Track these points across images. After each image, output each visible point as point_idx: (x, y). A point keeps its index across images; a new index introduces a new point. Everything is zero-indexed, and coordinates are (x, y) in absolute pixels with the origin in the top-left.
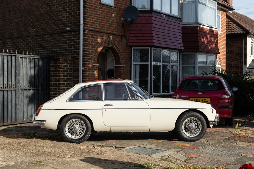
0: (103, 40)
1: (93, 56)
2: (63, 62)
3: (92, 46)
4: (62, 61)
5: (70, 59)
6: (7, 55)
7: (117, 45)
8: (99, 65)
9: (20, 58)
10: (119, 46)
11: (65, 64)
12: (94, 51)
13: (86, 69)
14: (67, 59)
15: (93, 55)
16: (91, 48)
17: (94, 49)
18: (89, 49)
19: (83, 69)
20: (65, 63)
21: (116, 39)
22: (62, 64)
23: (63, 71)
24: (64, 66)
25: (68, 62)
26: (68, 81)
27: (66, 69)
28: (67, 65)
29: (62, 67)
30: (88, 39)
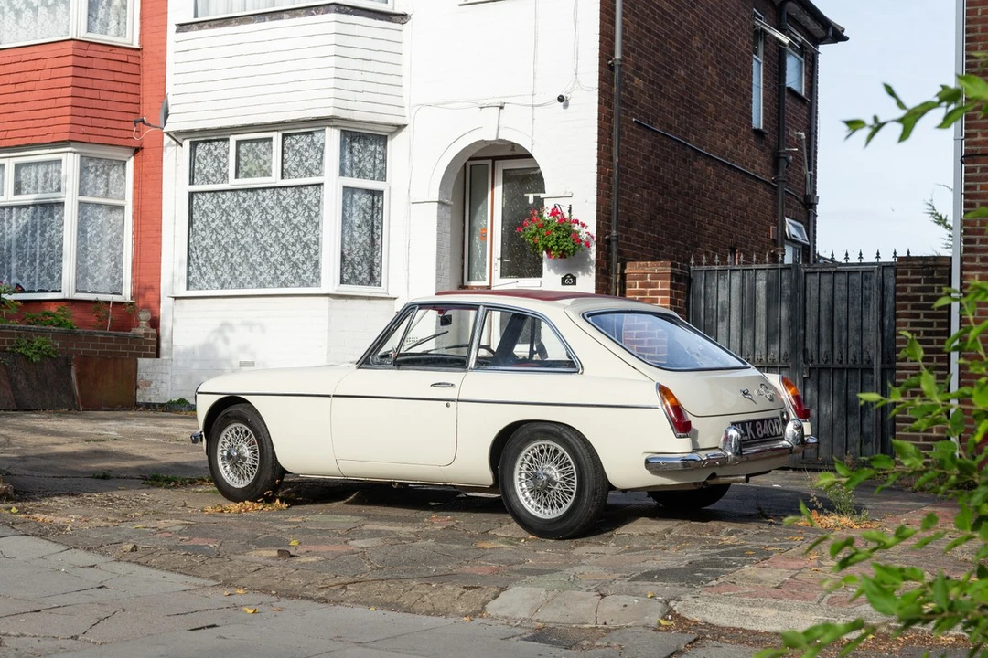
2: (909, 276)
4: (907, 274)
9: (806, 273)
11: (920, 283)
14: (926, 266)
20: (918, 281)
22: (905, 285)
23: (909, 307)
24: (914, 290)
25: (932, 274)
26: (935, 341)
27: (925, 300)
28: (930, 285)
29: (904, 294)
30: (978, 189)
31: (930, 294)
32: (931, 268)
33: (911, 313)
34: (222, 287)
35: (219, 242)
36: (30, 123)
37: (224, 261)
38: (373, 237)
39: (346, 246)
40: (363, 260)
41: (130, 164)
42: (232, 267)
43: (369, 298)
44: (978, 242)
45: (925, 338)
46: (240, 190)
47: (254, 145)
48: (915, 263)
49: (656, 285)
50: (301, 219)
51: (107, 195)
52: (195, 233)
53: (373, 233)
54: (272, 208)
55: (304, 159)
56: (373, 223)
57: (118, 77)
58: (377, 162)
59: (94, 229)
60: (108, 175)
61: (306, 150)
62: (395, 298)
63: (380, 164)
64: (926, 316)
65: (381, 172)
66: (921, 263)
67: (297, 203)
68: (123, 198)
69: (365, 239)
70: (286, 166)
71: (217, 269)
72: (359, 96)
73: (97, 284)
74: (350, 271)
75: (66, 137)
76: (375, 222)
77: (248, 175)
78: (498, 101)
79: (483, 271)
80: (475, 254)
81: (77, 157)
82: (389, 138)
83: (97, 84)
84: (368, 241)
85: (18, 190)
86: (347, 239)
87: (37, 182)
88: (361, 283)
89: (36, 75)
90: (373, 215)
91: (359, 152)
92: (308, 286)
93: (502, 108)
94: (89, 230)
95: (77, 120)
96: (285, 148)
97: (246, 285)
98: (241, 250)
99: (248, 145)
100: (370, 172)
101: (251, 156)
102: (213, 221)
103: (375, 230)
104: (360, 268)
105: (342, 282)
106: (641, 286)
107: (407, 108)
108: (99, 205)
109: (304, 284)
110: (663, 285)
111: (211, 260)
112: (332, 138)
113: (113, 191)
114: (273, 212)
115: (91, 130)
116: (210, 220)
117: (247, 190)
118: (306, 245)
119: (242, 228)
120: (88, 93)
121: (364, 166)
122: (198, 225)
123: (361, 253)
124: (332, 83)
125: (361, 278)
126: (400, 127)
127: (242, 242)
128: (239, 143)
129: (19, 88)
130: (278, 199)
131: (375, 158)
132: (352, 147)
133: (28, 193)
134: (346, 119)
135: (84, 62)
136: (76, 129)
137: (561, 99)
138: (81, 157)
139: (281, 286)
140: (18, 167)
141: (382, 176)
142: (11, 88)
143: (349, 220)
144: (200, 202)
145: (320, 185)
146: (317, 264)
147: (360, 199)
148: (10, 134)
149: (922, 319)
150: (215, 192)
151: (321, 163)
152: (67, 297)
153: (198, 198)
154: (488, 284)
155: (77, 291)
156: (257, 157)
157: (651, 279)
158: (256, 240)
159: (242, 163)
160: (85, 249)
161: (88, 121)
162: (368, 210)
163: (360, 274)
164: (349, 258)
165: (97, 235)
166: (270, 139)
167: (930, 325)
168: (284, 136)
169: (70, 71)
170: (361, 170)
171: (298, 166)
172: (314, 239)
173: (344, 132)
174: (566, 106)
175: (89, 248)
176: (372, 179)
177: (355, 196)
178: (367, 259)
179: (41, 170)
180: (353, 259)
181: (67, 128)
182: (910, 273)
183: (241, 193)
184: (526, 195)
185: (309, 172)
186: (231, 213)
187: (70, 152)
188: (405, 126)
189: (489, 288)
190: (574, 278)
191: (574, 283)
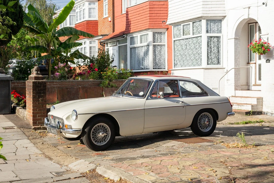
34: (182, 67)
35: (180, 54)
36: (141, 25)
37: (181, 60)
38: (218, 50)
39: (209, 54)
40: (215, 57)
41: (166, 33)
42: (183, 61)
43: (216, 69)
46: (184, 39)
47: (187, 26)
50: (197, 47)
51: (160, 42)
52: (175, 52)
53: (218, 49)
54: (191, 44)
55: (198, 29)
56: (218, 46)
57: (162, 9)
58: (219, 27)
59: (157, 52)
60: (161, 36)
61: (198, 26)
62: (225, 68)
63: (220, 28)
65: (220, 31)
67: (197, 42)
68: (165, 42)
69: (216, 51)
70: (194, 31)
71: (180, 62)
72: (210, 9)
73: (159, 66)
74: (210, 61)
75: (147, 28)
76: (219, 46)
77: (186, 35)
78: (247, 6)
79: (254, 58)
81: (152, 33)
82: (222, 20)
83: (156, 12)
84: (217, 52)
85: (141, 42)
86: (209, 52)
87: (144, 40)
88: (214, 64)
89: (142, 12)
90: (218, 44)
91: (212, 25)
92: (200, 66)
93: (249, 8)
94: (156, 52)
95: (151, 23)
96: (194, 26)
97: (186, 66)
98: (185, 56)
99: (186, 26)
100: (216, 31)
101: (186, 29)
102: (179, 48)
103: (219, 48)
104: (214, 60)
105: (208, 64)
107: (226, 11)
108: (159, 45)
109: (199, 65)
111: (179, 59)
112: (204, 22)
113: (162, 41)
114: (191, 45)
115: (154, 25)
116: (178, 48)
117: (186, 39)
118: (199, 54)
119: (185, 50)
120: (153, 15)
121: (215, 29)
122: (176, 49)
123: (214, 55)
124: (202, 6)
125: (214, 63)
126: (225, 17)
127: (185, 54)
128: (183, 26)
129: (139, 15)
130: (193, 41)
131: (218, 26)
132: (211, 24)
133: (143, 43)
134: (207, 17)
135: (152, 7)
136: (150, 25)
137: (264, 4)
138: (153, 32)
139: (193, 66)
140: (141, 36)
141: (220, 32)
142: (138, 16)
143: (210, 46)
144: (176, 43)
145: (201, 36)
146: (201, 60)
147: (213, 39)
148: (138, 28)
150: (179, 40)
151: (201, 30)
152: (151, 71)
153: (176, 42)
155: (153, 69)
156: (188, 29)
158: (188, 53)
159: (185, 31)
160: (156, 57)
161: (154, 23)
162: (216, 42)
163: (214, 61)
164: (210, 57)
165: (158, 53)
166: (189, 24)
168: (193, 23)
169: (148, 9)
170: (213, 31)
171: (197, 31)
172: (200, 52)
173: (207, 20)
174: (266, 5)
175: (157, 57)
176: (217, 33)
177: (212, 38)
178: (216, 57)
179: (145, 36)
180: (211, 57)
181: (148, 25)
183: (184, 40)
185: (199, 33)
186: (183, 46)
187: (150, 31)
188: (226, 16)
189: (255, 63)
190: (269, 60)
191: (269, 62)
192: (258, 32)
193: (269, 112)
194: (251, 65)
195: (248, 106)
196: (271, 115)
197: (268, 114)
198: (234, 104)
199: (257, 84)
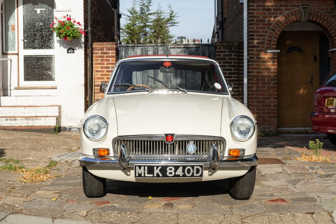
0: (288, 12)
1: (266, 38)
2: (222, 50)
3: (264, 23)
4: (221, 49)
5: (235, 45)
6: (152, 46)
7: (325, 16)
8: (279, 51)
9: (171, 48)
10: (329, 19)
11: (227, 52)
12: (269, 31)
13: (253, 58)
14: (230, 45)
15: (267, 36)
16: (261, 26)
17: (269, 26)
18: (257, 28)
19: (248, 59)
20: (226, 52)
21: (323, 7)
22: (221, 53)
23: (222, 63)
24: (224, 55)
25: (232, 49)
26: (233, 77)
27: (229, 60)
28: (231, 53)
29: (220, 57)
30: (255, 14)
31: (231, 57)
32: (231, 46)
33: (223, 65)
44: (255, 36)
45: (229, 75)
48: (225, 44)
49: (109, 53)
64: (229, 66)
66: (227, 44)
79: (14, 46)
80: (9, 38)
106: (101, 53)
110: (112, 53)
149: (228, 68)
154: (17, 53)
157: (106, 50)
167: (231, 70)
182: (222, 48)
184: (35, 9)
189: (18, 54)
190: (73, 50)
191: (74, 52)
192: (22, 6)
193: (75, 127)
194: (9, 57)
195: (49, 120)
196: (78, 131)
197: (72, 129)
198: (17, 119)
199: (20, 86)
